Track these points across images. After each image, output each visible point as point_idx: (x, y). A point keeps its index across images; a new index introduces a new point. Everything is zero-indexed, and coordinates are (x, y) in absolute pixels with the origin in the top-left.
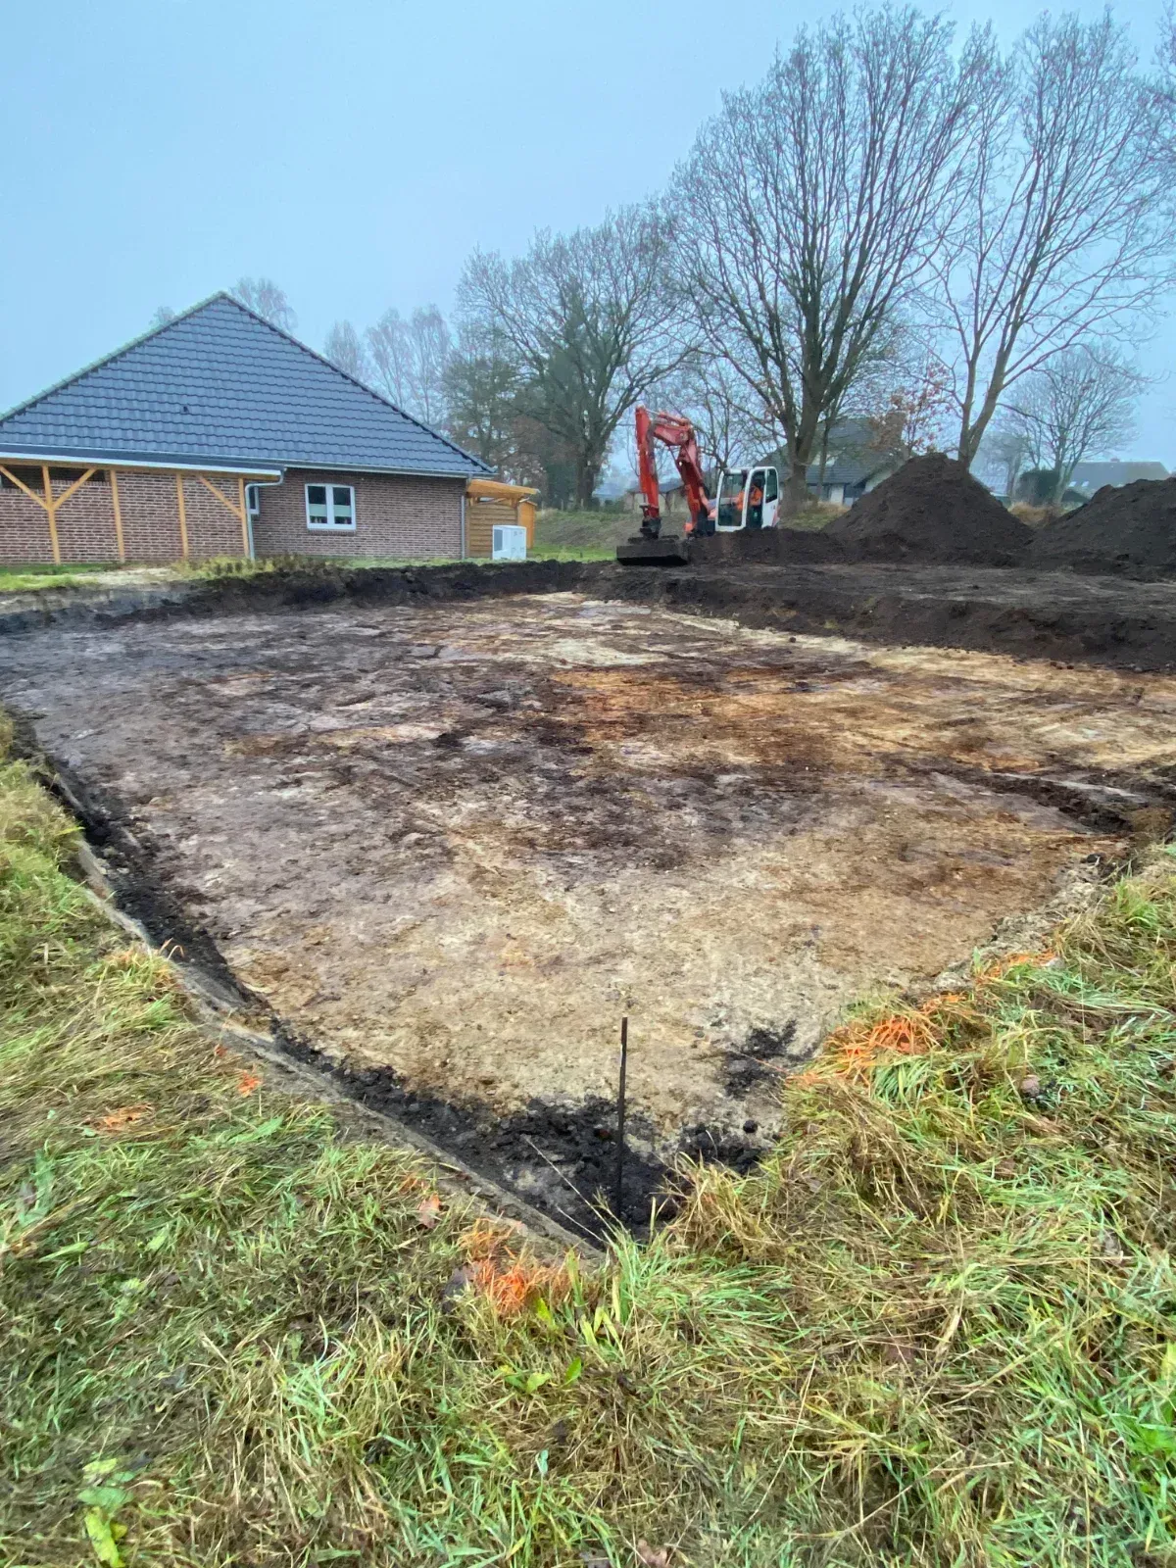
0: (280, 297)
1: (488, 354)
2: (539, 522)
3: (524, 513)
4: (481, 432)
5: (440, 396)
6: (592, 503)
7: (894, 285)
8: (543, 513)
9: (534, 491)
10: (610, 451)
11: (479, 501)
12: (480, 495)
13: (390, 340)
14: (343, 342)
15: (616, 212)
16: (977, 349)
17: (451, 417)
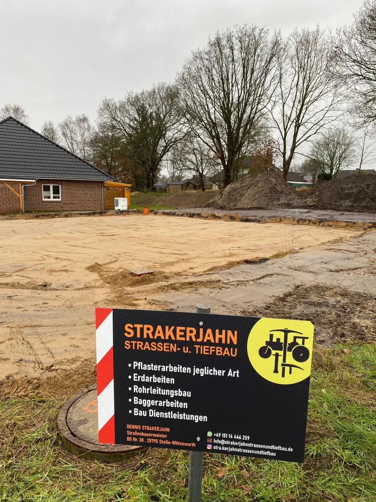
0: (23, 111)
1: (110, 134)
2: (132, 197)
3: (127, 193)
4: (107, 162)
5: (89, 149)
6: (154, 189)
7: (256, 113)
8: (133, 193)
9: (130, 185)
10: (160, 169)
11: (108, 189)
12: (109, 187)
13: (68, 128)
14: (50, 130)
15: (157, 85)
16: (286, 134)
17: (94, 157)
